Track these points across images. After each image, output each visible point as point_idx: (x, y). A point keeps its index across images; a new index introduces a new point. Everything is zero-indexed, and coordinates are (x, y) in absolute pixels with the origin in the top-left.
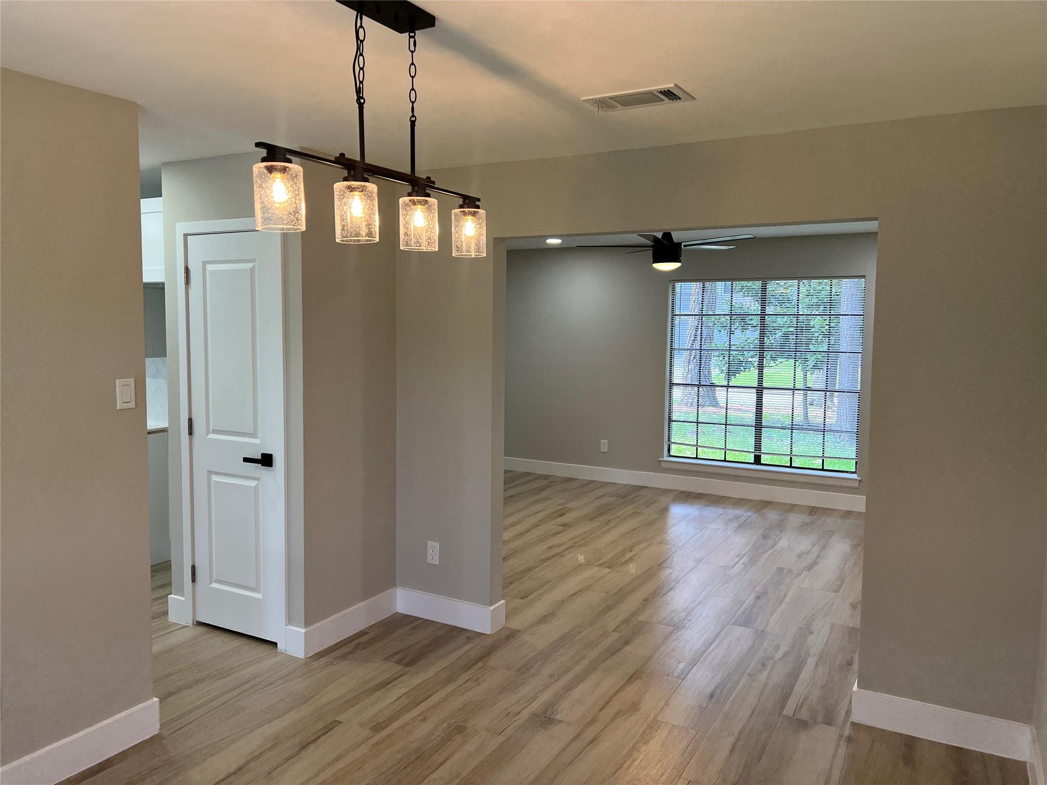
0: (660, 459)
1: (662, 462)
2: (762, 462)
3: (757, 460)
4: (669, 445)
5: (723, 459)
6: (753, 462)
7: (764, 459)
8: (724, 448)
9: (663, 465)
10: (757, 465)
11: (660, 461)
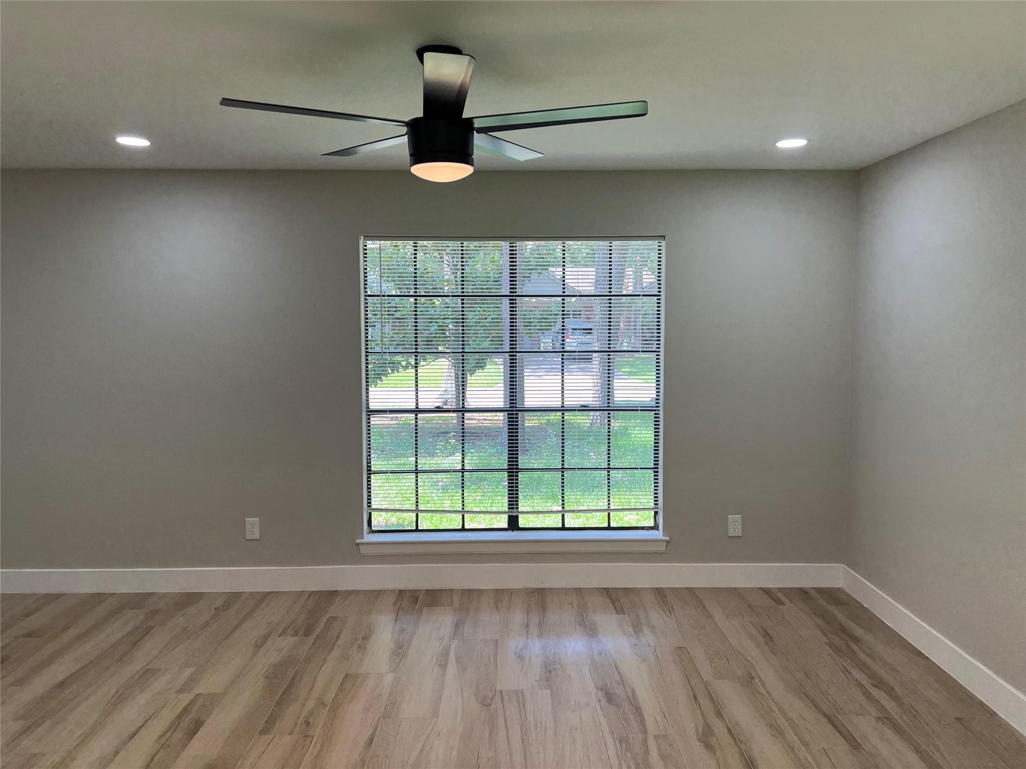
0: (358, 541)
1: (360, 546)
2: (520, 526)
3: (513, 523)
4: (370, 514)
5: (460, 527)
6: (506, 526)
7: (523, 522)
8: (461, 509)
9: (363, 550)
10: (513, 530)
11: (358, 544)
